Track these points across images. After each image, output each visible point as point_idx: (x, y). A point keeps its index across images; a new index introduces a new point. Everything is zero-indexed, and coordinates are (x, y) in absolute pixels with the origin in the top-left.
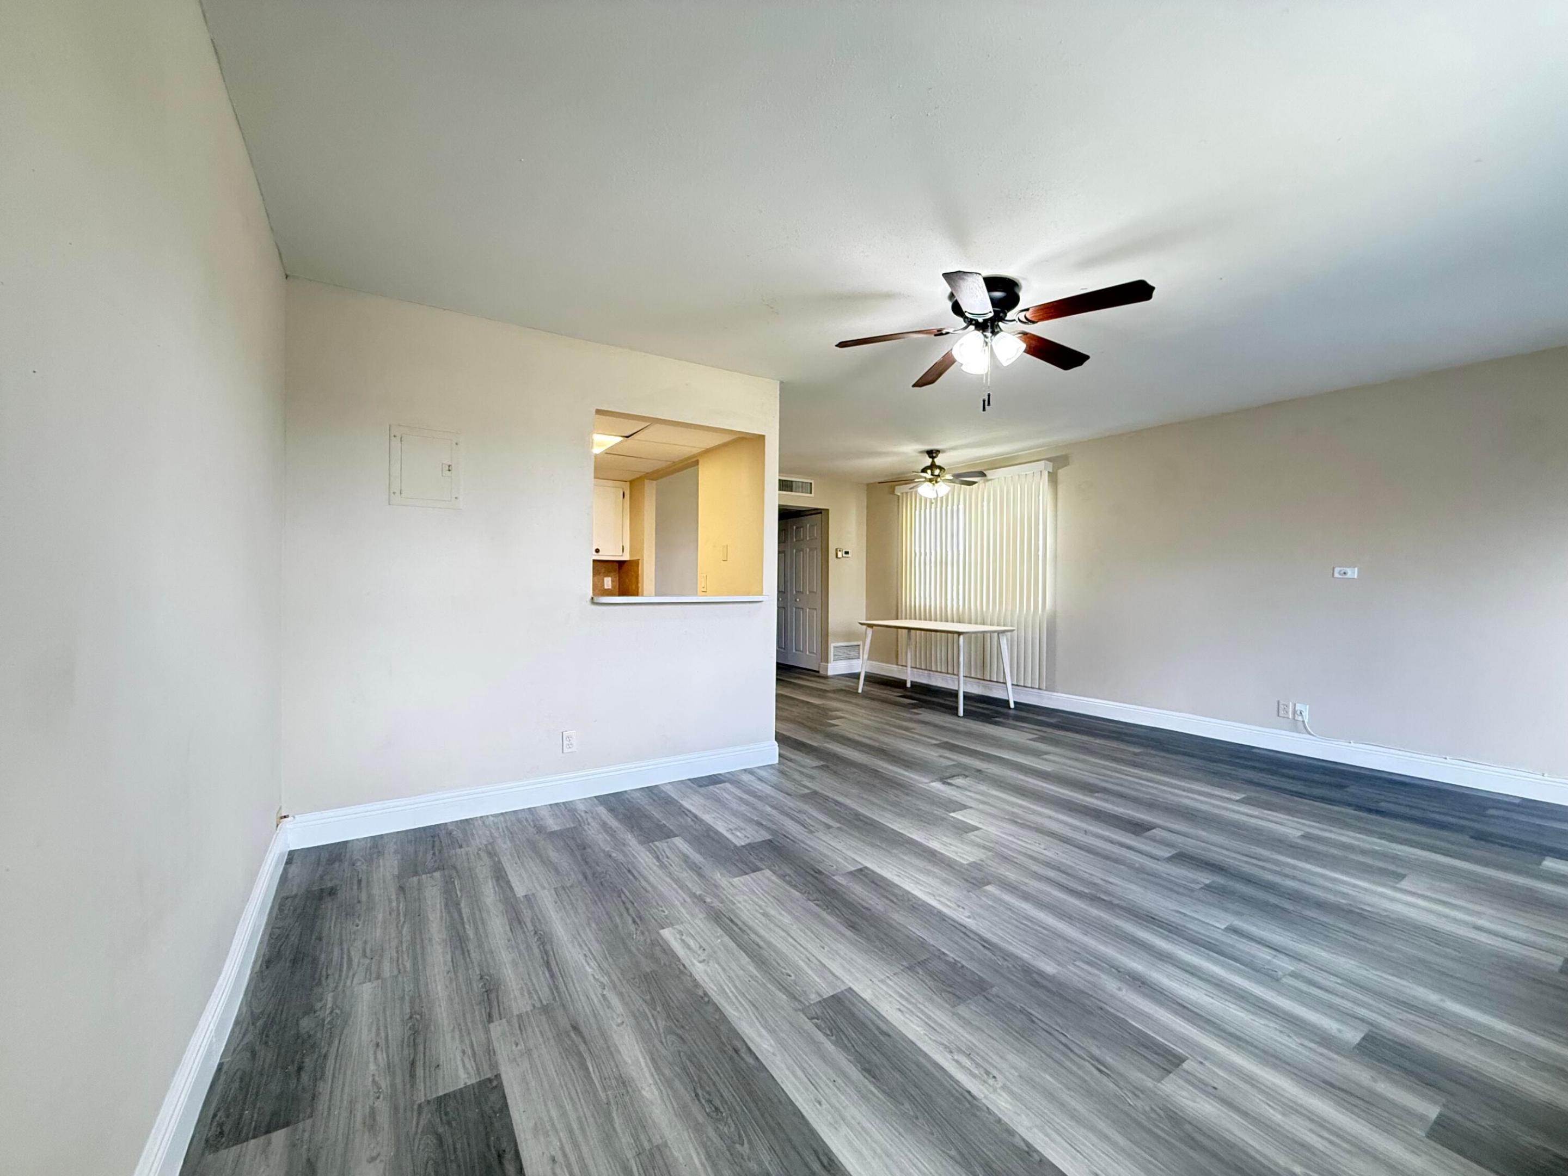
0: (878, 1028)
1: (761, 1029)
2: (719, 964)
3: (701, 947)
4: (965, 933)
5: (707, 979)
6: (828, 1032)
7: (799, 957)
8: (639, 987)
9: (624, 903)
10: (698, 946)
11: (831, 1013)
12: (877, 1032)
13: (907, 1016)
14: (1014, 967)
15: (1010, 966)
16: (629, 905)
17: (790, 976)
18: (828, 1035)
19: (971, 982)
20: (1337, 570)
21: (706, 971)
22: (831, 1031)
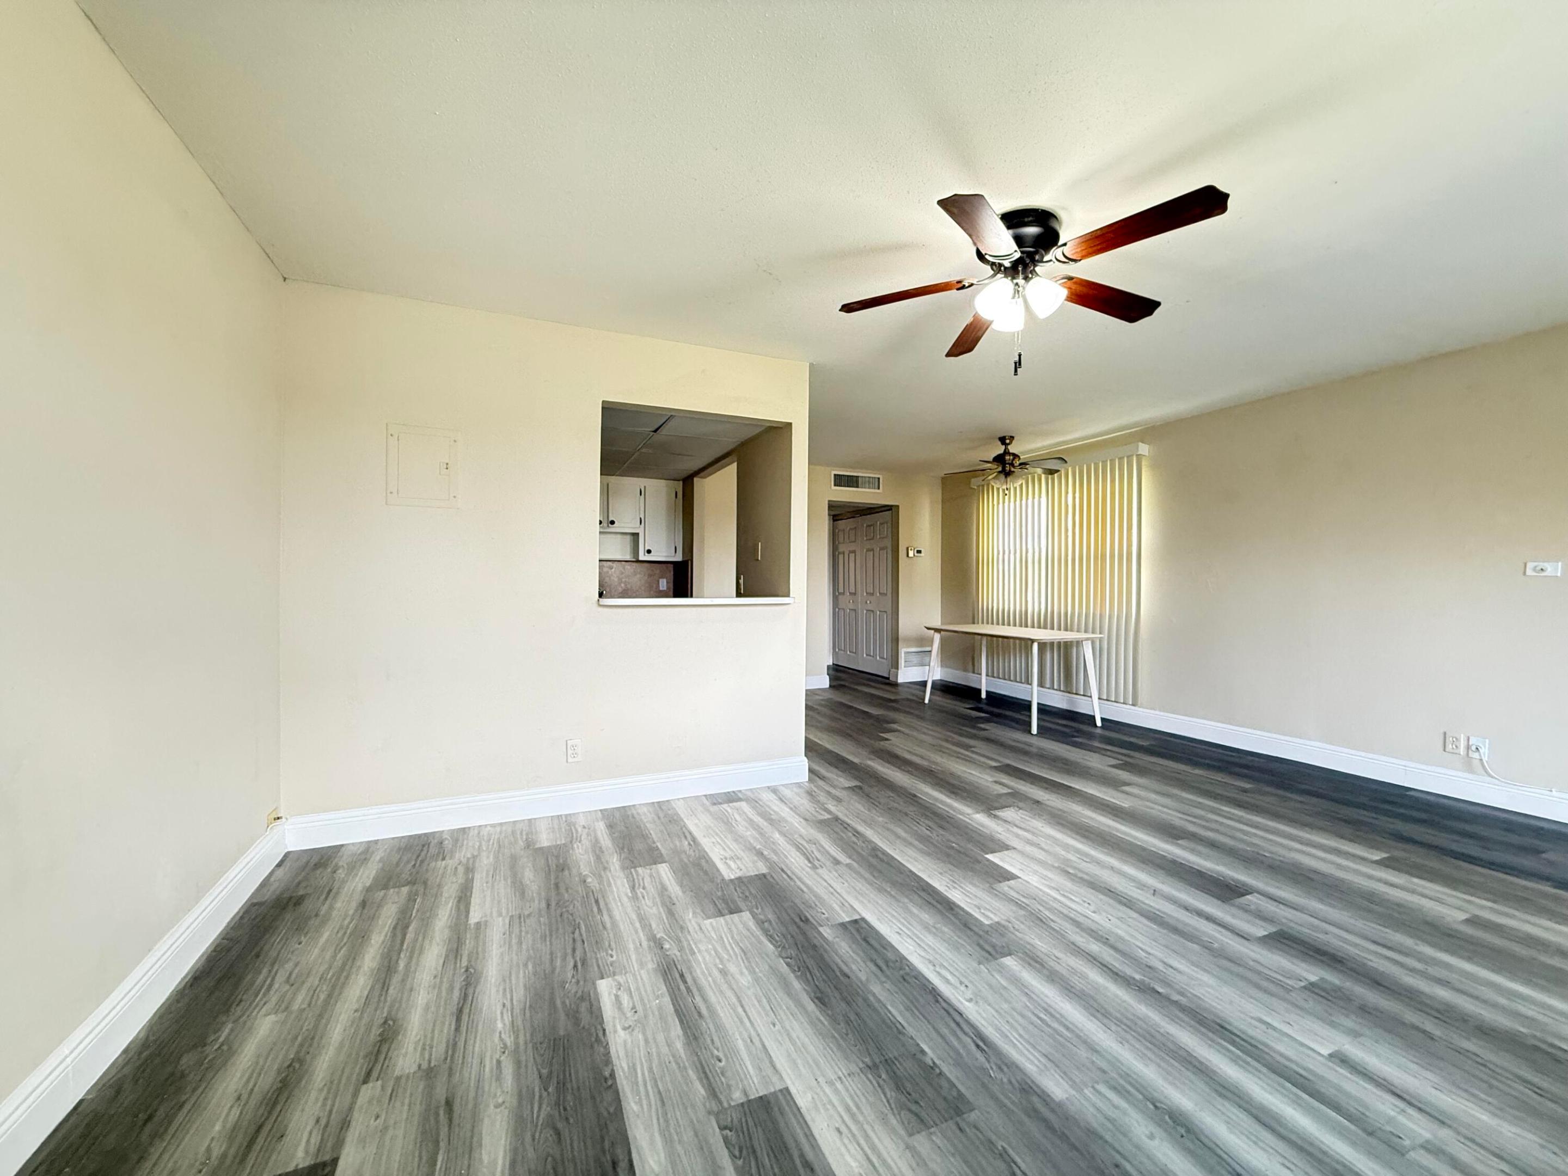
0: (802, 1156)
1: (657, 1135)
2: (644, 1034)
3: (634, 1007)
4: (958, 1024)
5: (622, 1054)
6: (737, 1153)
7: (740, 1034)
8: (542, 1055)
9: (574, 940)
10: (631, 1005)
11: (751, 1123)
12: (798, 1162)
13: (846, 1141)
14: (1010, 1082)
15: (1005, 1080)
16: (579, 944)
17: (720, 1061)
18: (735, 1157)
19: (945, 1099)
20: (1530, 565)
21: (625, 1042)
22: (741, 1151)
